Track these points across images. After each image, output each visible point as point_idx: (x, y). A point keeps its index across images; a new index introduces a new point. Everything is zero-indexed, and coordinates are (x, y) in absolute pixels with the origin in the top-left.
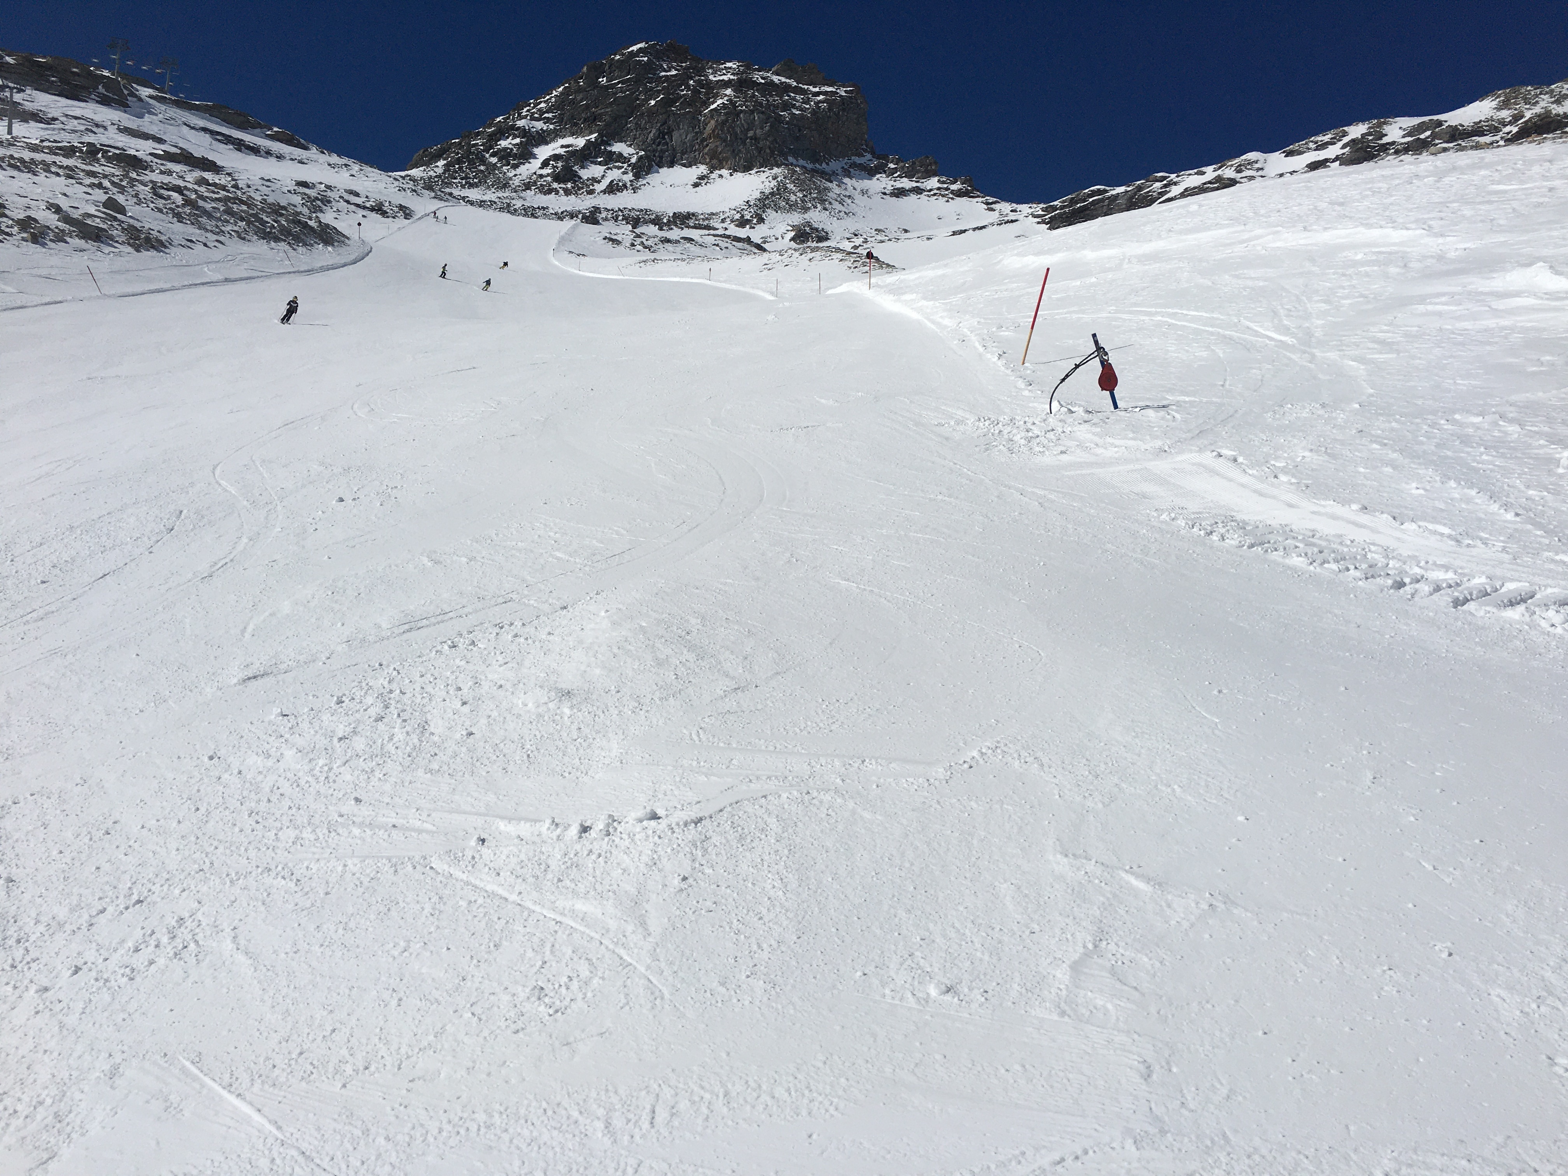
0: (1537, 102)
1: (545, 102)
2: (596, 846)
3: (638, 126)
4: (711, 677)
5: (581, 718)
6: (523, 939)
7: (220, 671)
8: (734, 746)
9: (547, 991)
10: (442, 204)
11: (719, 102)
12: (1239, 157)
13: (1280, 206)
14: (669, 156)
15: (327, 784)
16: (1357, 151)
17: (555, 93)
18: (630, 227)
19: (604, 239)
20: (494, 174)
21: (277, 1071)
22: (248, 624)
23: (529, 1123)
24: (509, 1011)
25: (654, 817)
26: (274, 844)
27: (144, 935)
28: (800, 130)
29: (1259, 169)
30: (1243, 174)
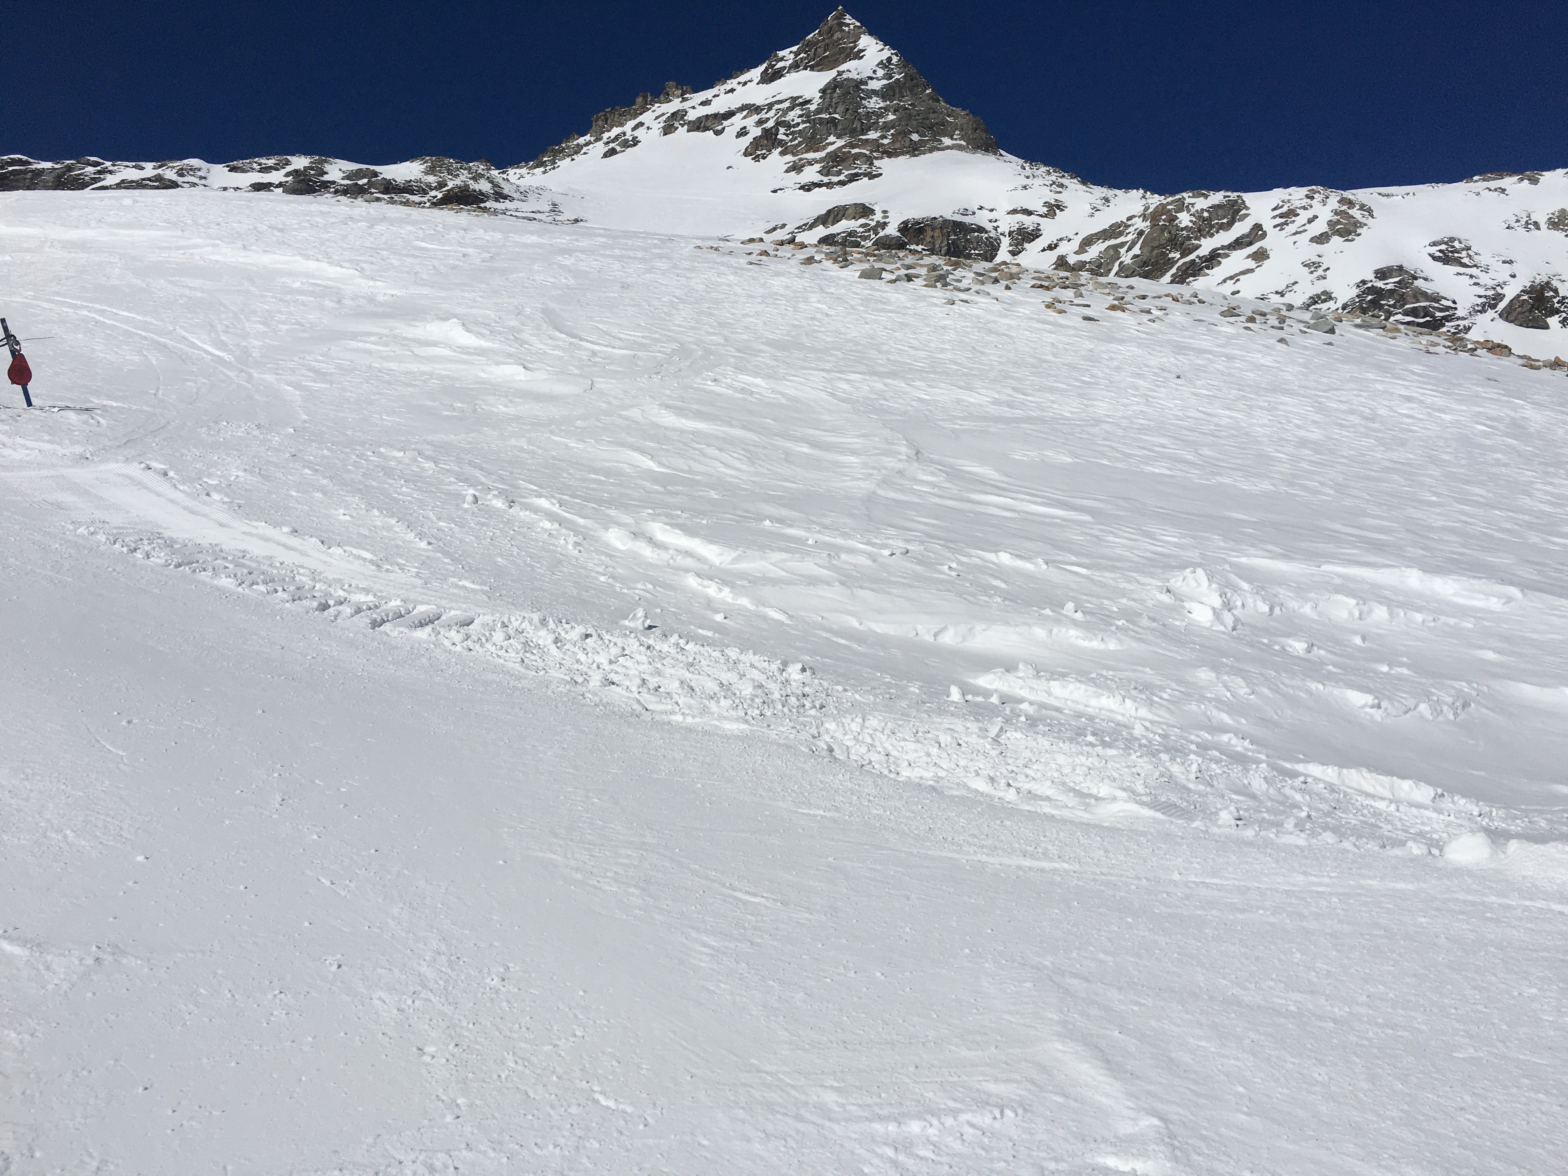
0: (458, 175)
12: (181, 160)
13: (220, 219)
16: (299, 182)
29: (201, 178)
30: (185, 179)
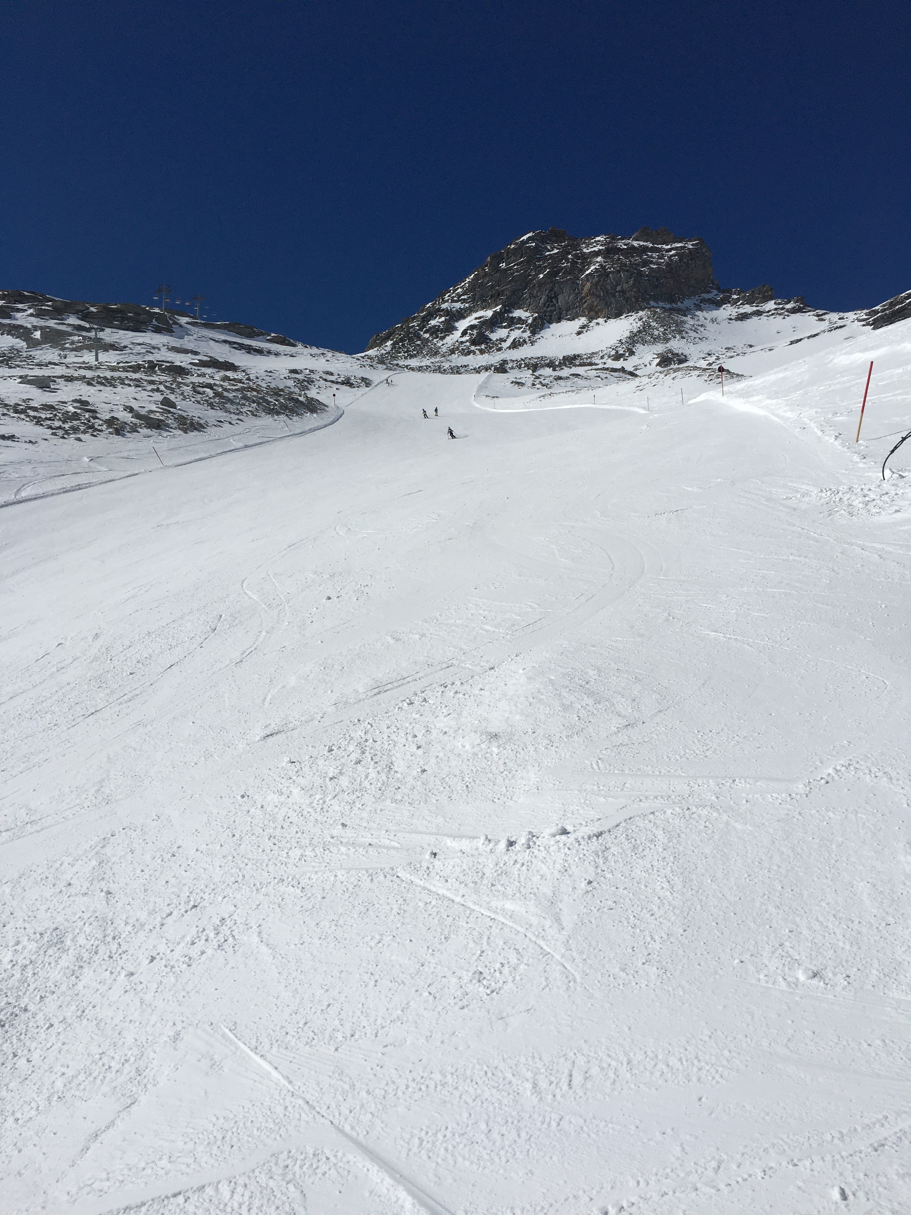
1: (461, 288)
2: (520, 858)
3: (531, 296)
4: (606, 717)
5: (506, 754)
6: (466, 933)
7: (248, 731)
8: (627, 772)
9: (485, 975)
10: (392, 372)
11: (593, 268)
14: (557, 314)
15: (322, 814)
17: (468, 280)
18: (531, 372)
19: (512, 383)
20: (427, 346)
21: (289, 1037)
22: (267, 695)
23: (474, 1082)
24: (456, 991)
25: (564, 832)
26: (286, 860)
27: (198, 931)
28: (657, 280)
